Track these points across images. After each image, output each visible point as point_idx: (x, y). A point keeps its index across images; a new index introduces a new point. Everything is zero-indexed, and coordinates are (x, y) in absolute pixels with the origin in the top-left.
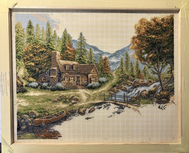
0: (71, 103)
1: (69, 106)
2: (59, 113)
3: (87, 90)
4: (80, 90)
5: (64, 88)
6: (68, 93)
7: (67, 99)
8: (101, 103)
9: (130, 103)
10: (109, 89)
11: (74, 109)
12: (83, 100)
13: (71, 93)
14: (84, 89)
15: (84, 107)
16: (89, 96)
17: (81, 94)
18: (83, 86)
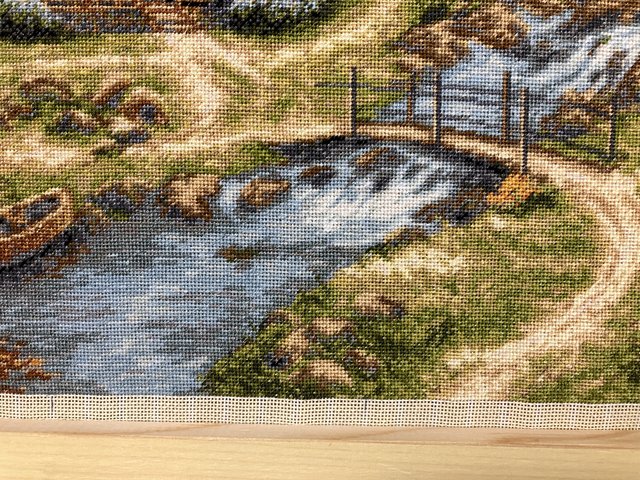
0: (109, 135)
1: (96, 161)
2: (25, 207)
3: (229, 36)
4: (171, 39)
5: (54, 22)
6: (84, 61)
7: (79, 107)
8: (333, 138)
9: (548, 144)
10: (393, 34)
11: (129, 181)
12: (198, 118)
13: (105, 59)
14: (201, 34)
15: (207, 171)
16: (241, 87)
17: (181, 69)
18: (197, 4)
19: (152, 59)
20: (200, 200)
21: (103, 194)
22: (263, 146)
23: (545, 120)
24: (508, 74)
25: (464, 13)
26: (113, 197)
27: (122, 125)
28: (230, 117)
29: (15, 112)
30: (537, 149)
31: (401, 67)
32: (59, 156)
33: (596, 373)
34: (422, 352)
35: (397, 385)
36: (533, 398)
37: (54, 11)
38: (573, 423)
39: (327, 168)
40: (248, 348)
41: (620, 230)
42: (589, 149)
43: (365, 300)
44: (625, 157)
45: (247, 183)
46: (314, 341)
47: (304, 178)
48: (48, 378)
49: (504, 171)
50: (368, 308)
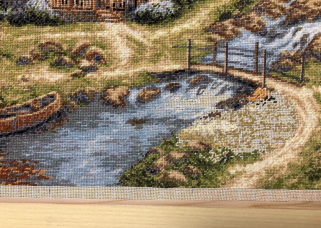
0: (79, 68)
1: (73, 79)
2: (39, 100)
3: (134, 25)
4: (108, 25)
5: (55, 17)
6: (69, 34)
7: (65, 55)
8: (180, 71)
9: (274, 74)
10: (207, 25)
11: (88, 89)
12: (120, 61)
13: (78, 33)
14: (122, 23)
15: (123, 85)
16: (139, 47)
17: (112, 39)
18: (120, 10)
19: (99, 34)
20: (120, 97)
21: (75, 94)
22: (148, 74)
23: (273, 64)
24: (257, 43)
25: (239, 16)
26: (80, 96)
27: (85, 63)
28: (134, 61)
29: (36, 57)
30: (270, 76)
31: (210, 40)
32: (56, 77)
33: (294, 176)
34: (218, 167)
35: (207, 182)
36: (267, 188)
37: (55, 11)
38: (284, 199)
39: (177, 84)
40: (140, 164)
41: (306, 113)
42: (293, 77)
43: (193, 143)
44: (308, 81)
45: (141, 90)
46: (170, 162)
47: (166, 88)
48: (48, 178)
49: (255, 86)
50: (194, 147)
